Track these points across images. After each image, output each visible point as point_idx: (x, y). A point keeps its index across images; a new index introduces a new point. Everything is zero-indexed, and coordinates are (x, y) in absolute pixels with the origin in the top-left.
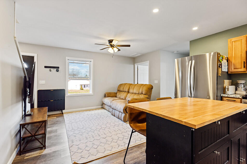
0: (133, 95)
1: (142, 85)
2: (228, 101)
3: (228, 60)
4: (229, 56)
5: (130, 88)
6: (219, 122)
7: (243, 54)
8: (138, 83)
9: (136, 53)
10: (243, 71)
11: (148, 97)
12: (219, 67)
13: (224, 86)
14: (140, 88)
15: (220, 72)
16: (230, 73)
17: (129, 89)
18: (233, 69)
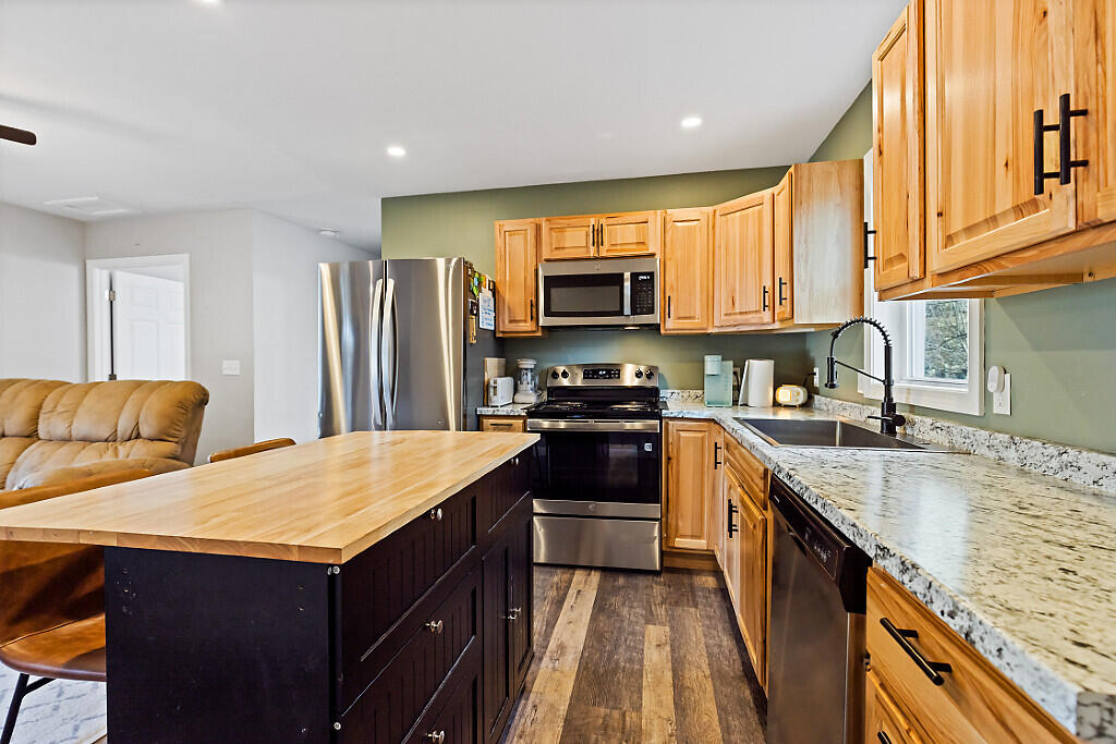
0: (66, 449)
1: (139, 384)
2: (494, 430)
3: (494, 291)
4: (498, 280)
5: (47, 406)
6: (440, 511)
7: (529, 278)
8: (113, 377)
9: (96, 198)
10: (529, 329)
11: (179, 453)
12: (472, 311)
13: (486, 379)
14: (125, 403)
15: (473, 332)
16: (501, 335)
17: (35, 419)
18: (507, 322)
